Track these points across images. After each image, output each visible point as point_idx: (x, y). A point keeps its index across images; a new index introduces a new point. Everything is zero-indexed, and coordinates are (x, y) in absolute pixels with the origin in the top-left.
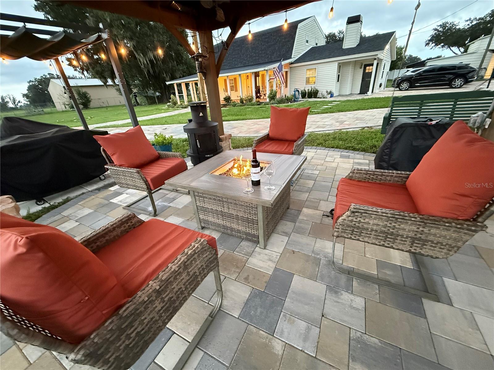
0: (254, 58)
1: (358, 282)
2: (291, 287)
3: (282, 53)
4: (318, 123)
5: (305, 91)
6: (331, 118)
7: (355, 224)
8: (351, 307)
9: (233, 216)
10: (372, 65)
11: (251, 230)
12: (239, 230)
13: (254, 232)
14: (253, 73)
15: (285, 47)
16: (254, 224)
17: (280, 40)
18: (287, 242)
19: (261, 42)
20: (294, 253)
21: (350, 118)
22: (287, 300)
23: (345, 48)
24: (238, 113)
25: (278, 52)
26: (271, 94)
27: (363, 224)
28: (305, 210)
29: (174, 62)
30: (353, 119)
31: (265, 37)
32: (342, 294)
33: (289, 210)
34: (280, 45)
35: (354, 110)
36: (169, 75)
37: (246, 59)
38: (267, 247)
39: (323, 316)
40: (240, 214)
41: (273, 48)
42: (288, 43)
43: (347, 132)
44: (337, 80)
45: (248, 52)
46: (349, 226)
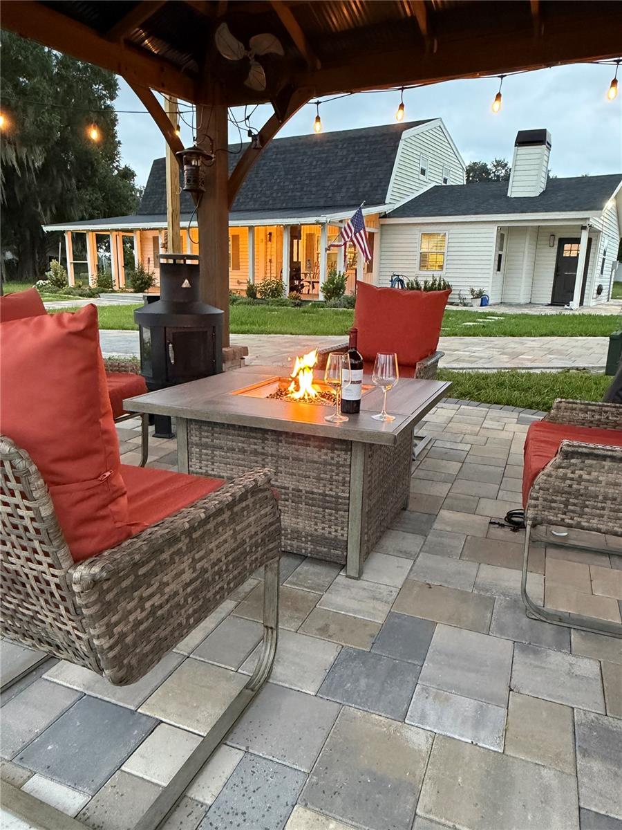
0: (290, 194)
1: (582, 635)
2: (432, 644)
3: (360, 190)
4: (456, 352)
5: (417, 283)
6: (487, 346)
7: (570, 486)
8: (570, 674)
9: (286, 494)
10: (577, 241)
11: (330, 527)
12: (297, 532)
13: (336, 531)
14: (286, 226)
15: (369, 177)
16: (337, 510)
17: (356, 159)
18: (411, 570)
19: (310, 160)
20: (430, 588)
21: (533, 349)
22: (425, 664)
23: (513, 196)
24: (243, 319)
25: (351, 186)
26: (331, 281)
27: (587, 484)
28: (445, 513)
29: (71, 180)
30: (539, 350)
31: (321, 149)
32: (548, 655)
33: (407, 513)
34: (358, 171)
35: (541, 336)
36: (51, 211)
37: (268, 192)
38: (364, 576)
39: (511, 690)
40: (305, 486)
41: (341, 176)
42: (379, 169)
43: (530, 375)
44: (496, 268)
45: (275, 177)
46: (559, 492)
